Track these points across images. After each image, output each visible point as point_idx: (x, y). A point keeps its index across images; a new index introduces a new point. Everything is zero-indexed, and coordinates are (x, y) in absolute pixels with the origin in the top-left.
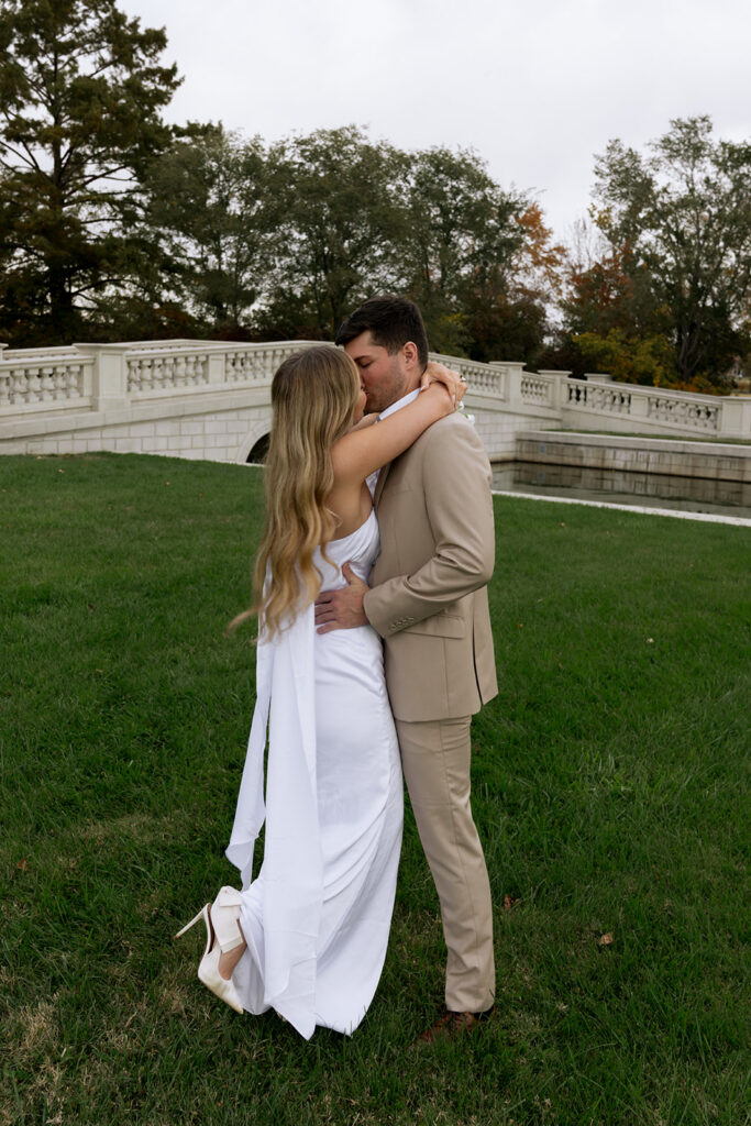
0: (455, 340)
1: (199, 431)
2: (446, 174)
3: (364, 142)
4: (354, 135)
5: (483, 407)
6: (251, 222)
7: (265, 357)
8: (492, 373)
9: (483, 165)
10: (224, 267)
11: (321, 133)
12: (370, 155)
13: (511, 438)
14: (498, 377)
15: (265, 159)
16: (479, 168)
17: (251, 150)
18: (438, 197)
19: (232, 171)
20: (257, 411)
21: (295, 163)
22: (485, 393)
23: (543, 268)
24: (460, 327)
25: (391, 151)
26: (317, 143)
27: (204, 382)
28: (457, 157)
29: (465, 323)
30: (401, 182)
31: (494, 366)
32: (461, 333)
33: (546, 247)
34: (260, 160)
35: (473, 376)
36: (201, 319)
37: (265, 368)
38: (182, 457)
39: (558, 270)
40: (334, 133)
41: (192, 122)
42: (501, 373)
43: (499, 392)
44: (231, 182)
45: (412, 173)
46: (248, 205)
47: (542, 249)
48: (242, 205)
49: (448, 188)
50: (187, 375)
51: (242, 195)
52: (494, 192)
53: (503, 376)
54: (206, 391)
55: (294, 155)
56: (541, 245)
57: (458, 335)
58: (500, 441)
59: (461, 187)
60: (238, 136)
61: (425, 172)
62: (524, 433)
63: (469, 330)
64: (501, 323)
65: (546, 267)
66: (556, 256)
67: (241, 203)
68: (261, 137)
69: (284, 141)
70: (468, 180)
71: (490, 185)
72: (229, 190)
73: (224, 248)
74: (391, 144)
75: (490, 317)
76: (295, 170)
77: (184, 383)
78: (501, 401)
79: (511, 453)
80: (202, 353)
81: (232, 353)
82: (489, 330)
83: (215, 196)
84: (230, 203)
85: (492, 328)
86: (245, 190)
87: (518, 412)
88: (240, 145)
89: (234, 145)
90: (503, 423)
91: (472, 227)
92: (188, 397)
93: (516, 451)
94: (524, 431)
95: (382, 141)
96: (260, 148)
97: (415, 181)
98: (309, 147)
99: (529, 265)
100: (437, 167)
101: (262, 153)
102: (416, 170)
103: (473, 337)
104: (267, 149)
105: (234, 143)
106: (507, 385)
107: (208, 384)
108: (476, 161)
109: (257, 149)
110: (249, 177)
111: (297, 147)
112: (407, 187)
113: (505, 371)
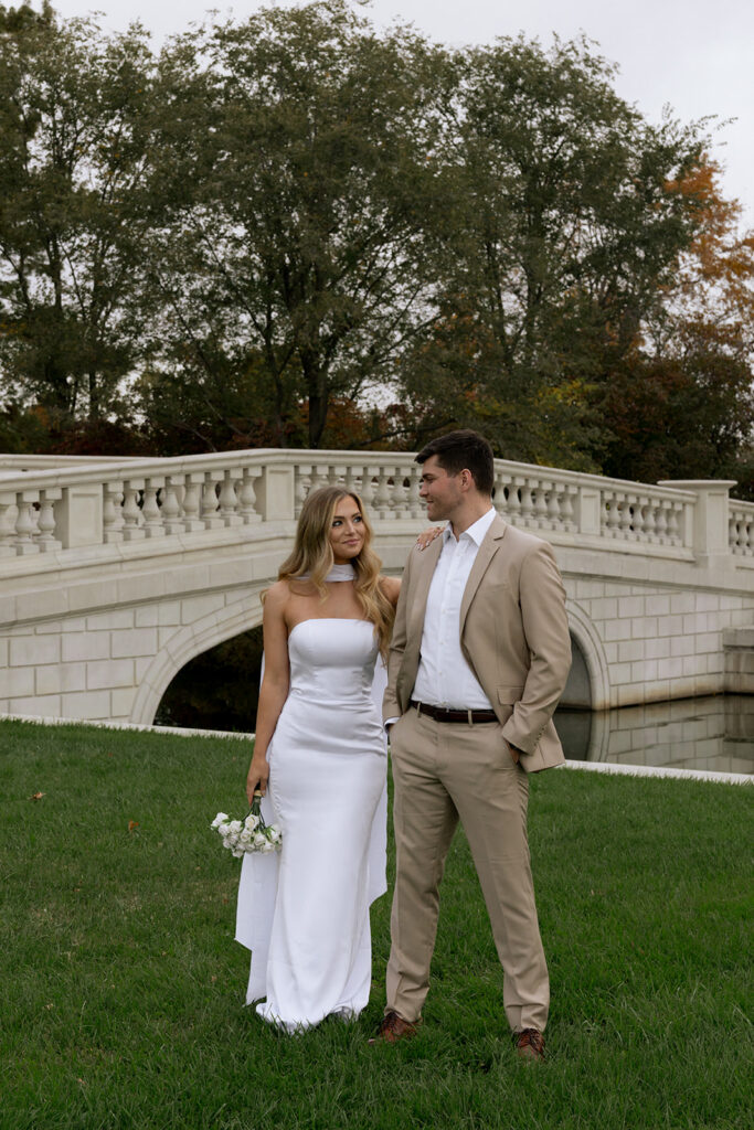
0: (571, 438)
1: (52, 655)
2: (530, 94)
3: (365, 33)
4: (339, 19)
6: (130, 204)
7: (188, 485)
8: (667, 505)
9: (608, 72)
10: (66, 300)
11: (273, 16)
12: (376, 59)
13: (714, 644)
14: (680, 514)
15: (152, 74)
16: (601, 78)
17: (121, 55)
18: (517, 143)
19: (81, 100)
20: (175, 606)
21: (217, 80)
22: (655, 549)
23: (723, 282)
24: (582, 408)
25: (417, 49)
26: (263, 35)
27: (59, 544)
28: (550, 58)
29: (593, 400)
30: (435, 113)
31: (667, 489)
32: (584, 422)
33: (728, 240)
34: (142, 76)
35: (627, 514)
36: (14, 410)
37: (187, 510)
38: (26, 717)
40: (298, 16)
42: (684, 505)
43: (684, 546)
44: (79, 122)
45: (460, 94)
46: (117, 172)
47: (718, 244)
48: (102, 171)
49: (534, 123)
50: (19, 533)
51: (102, 150)
52: (630, 127)
53: (689, 510)
54: (64, 566)
55: (215, 63)
56: (716, 237)
57: (579, 426)
58: (692, 653)
59: (563, 119)
60: (95, 30)
61: (486, 91)
62: (741, 631)
63: (602, 416)
64: (665, 398)
65: (730, 279)
66: (749, 255)
67: (100, 168)
68: (143, 29)
69: (192, 33)
70: (575, 105)
71: (622, 114)
72: (76, 139)
73: (66, 260)
74: (417, 33)
75: (640, 386)
76: (219, 92)
77: (14, 550)
78: (689, 565)
79: (716, 676)
80: (52, 482)
81: (117, 480)
82: (639, 412)
83: (46, 152)
84: (77, 167)
85: (645, 409)
86: (109, 139)
87: (725, 586)
88: (98, 46)
89: (86, 48)
90: (695, 613)
91: (588, 202)
92: (22, 580)
93: (727, 672)
94: (740, 628)
95: (399, 29)
96: (141, 52)
97: (466, 110)
98: (247, 45)
99: (694, 277)
100: (510, 81)
101: (147, 61)
102: (466, 86)
103: (611, 429)
104: (157, 54)
105: (85, 44)
106: (699, 529)
107: (66, 551)
108: (593, 65)
109: (136, 54)
110: (118, 111)
111: (221, 46)
112: (449, 122)
113: (693, 500)
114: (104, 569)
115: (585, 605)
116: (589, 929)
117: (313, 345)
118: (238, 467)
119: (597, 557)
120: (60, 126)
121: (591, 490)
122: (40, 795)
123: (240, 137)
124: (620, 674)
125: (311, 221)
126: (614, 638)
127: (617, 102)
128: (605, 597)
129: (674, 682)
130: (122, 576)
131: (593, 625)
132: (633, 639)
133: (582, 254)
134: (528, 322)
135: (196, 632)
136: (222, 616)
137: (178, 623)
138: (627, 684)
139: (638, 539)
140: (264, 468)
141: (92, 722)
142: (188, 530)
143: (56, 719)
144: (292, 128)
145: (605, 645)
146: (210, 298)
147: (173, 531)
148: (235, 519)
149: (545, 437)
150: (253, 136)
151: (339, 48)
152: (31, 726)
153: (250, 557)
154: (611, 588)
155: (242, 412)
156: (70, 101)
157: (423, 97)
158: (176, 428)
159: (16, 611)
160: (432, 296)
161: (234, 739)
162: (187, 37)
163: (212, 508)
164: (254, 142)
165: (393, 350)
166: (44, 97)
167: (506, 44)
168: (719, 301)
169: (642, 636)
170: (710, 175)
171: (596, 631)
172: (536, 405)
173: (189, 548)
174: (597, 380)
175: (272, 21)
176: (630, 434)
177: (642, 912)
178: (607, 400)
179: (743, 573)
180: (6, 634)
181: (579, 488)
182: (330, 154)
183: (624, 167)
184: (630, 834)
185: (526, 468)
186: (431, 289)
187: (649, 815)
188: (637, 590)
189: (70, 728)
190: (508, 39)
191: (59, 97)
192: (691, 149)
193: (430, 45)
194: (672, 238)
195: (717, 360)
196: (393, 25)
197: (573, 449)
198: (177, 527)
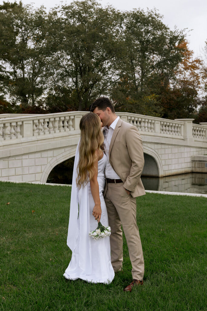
0: (152, 109)
1: (20, 165)
2: (141, 23)
3: (100, 7)
4: (93, 4)
5: (174, 143)
7: (55, 121)
8: (177, 125)
9: (161, 17)
10: (26, 76)
11: (77, 3)
12: (103, 14)
13: (189, 160)
14: (180, 127)
15: (46, 18)
16: (159, 19)
17: (39, 14)
18: (138, 35)
19: (28, 25)
20: (52, 152)
21: (63, 19)
22: (174, 136)
23: (189, 71)
24: (155, 102)
25: (113, 11)
26: (74, 8)
27: (21, 136)
28: (146, 14)
29: (158, 99)
30: (118, 28)
31: (177, 121)
32: (156, 105)
33: (191, 60)
34: (44, 19)
35: (167, 127)
36: (14, 104)
37: (55, 127)
38: (11, 181)
39: (197, 71)
40: (83, 3)
41: (6, 2)
42: (181, 125)
43: (181, 135)
44: (28, 31)
45: (124, 23)
46: (38, 43)
47: (188, 61)
48: (34, 43)
49: (143, 30)
50: (11, 133)
51: (34, 37)
52: (166, 31)
53: (182, 126)
54: (23, 142)
55: (62, 15)
56: (188, 59)
57: (154, 105)
58: (184, 162)
59: (150, 29)
60: (32, 7)
61: (131, 22)
62: (196, 157)
63: (160, 103)
64: (176, 99)
65: (191, 70)
66: (196, 64)
67: (33, 42)
68: (44, 7)
69: (56, 7)
70: (153, 26)
71: (164, 28)
72: (27, 35)
73: (25, 65)
74: (113, 7)
75: (170, 96)
76: (63, 22)
77: (10, 138)
78: (182, 141)
79: (190, 168)
80: (19, 120)
81: (36, 119)
82: (169, 102)
83: (20, 38)
84: (28, 42)
85: (171, 101)
86: (36, 35)
87: (192, 146)
88: (33, 11)
89: (30, 12)
90: (184, 152)
91: (156, 50)
92: (12, 145)
93: (192, 167)
94: (196, 156)
95: (109, 6)
96: (44, 13)
97: (125, 27)
98: (70, 10)
99: (182, 69)
100: (137, 20)
101: (45, 15)
102: (126, 21)
103: (163, 106)
104: (48, 13)
105: (30, 11)
106: (185, 131)
107: (23, 138)
108: (157, 16)
109: (42, 14)
110: (38, 28)
111: (64, 10)
112: (121, 30)
113: (183, 124)
114: (33, 142)
115: (157, 151)
116: (161, 241)
117: (87, 86)
118: (68, 116)
119: (160, 138)
120: (23, 32)
121: (158, 121)
122: (9, 203)
123: (69, 33)
124: (166, 168)
125: (86, 55)
126: (164, 159)
127: (163, 25)
128: (162, 149)
129: (179, 170)
130: (38, 144)
131: (159, 156)
132: (169, 159)
133: (155, 63)
134: (142, 80)
135: (57, 158)
136: (64, 154)
137: (52, 156)
138: (167, 170)
139: (170, 134)
140: (74, 116)
141: (28, 182)
142: (55, 132)
143: (19, 181)
144: (82, 31)
145: (162, 161)
146: (62, 74)
147: (51, 132)
148: (67, 129)
149: (146, 109)
150: (72, 33)
151: (94, 11)
152: (13, 183)
153: (71, 139)
154: (163, 146)
155: (70, 103)
156: (26, 25)
157: (115, 24)
158: (54, 107)
159: (10, 154)
160: (117, 73)
161: (66, 186)
162: (55, 8)
163: (61, 127)
164: (72, 35)
165: (108, 87)
166: (19, 24)
167: (135, 10)
168: (188, 76)
169: (171, 158)
170: (186, 44)
171: (160, 157)
172: (144, 100)
173: (55, 137)
174: (159, 94)
175: (77, 4)
176: (167, 108)
177: (176, 236)
178: (161, 99)
179: (196, 142)
180: (8, 159)
181: (155, 121)
182: (91, 37)
183: (165, 41)
184: (171, 212)
185: (141, 116)
186: (117, 72)
187: (176, 206)
188: (170, 147)
189: (22, 184)
190: (136, 9)
191: (23, 24)
192: (182, 37)
193: (116, 10)
194: (177, 59)
195: (189, 89)
196: (107, 5)
197: (153, 111)
198: (52, 132)
